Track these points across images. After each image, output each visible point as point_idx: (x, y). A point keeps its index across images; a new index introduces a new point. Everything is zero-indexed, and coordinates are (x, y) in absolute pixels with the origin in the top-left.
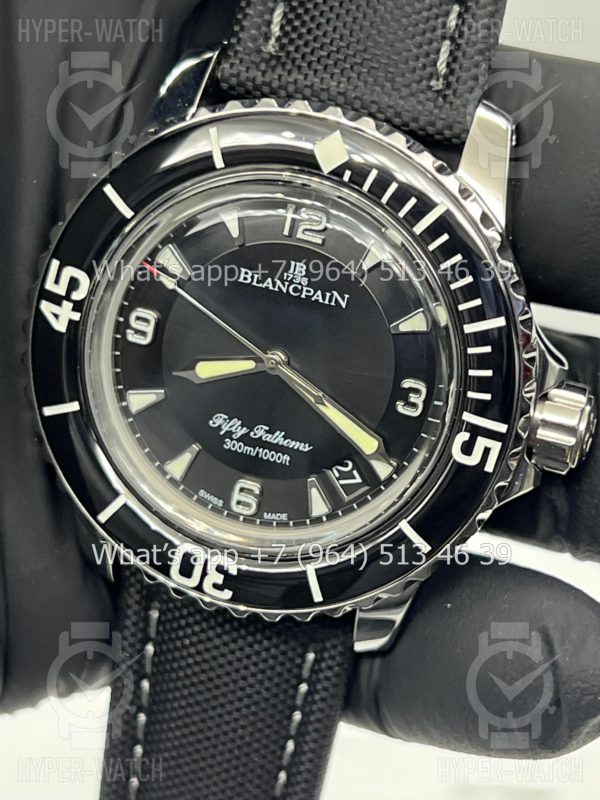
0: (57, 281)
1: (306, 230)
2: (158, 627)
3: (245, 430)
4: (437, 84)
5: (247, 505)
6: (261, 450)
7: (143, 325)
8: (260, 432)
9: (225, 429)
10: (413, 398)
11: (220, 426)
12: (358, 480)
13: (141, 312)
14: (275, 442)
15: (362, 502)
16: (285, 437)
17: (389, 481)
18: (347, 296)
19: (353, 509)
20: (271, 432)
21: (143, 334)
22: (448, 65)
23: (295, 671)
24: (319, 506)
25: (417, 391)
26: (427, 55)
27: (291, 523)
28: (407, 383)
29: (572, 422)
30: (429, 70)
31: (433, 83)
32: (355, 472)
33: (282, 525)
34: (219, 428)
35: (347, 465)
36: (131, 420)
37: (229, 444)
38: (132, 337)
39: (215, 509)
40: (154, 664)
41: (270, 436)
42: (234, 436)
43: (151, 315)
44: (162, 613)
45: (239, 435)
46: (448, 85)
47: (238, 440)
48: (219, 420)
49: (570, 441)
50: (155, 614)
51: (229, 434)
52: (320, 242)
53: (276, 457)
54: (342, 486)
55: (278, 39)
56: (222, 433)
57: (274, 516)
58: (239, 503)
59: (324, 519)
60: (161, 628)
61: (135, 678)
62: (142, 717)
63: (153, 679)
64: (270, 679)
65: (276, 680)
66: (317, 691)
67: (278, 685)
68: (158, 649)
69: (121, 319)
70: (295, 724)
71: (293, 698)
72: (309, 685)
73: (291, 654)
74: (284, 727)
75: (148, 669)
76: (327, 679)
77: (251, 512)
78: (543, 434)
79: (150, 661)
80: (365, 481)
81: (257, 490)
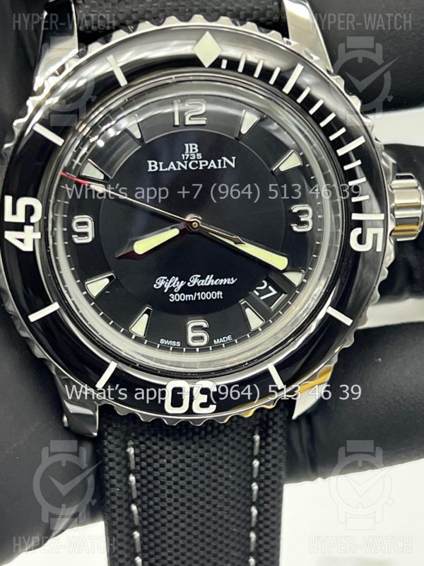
0: (14, 212)
1: (192, 117)
2: (135, 459)
3: (182, 283)
5: (201, 338)
6: (199, 294)
7: (86, 229)
8: (195, 280)
9: (167, 287)
10: (303, 218)
11: (163, 286)
12: (274, 292)
13: (78, 219)
14: (208, 284)
15: (284, 307)
16: (214, 279)
17: (302, 285)
18: (234, 158)
19: (279, 315)
20: (203, 278)
21: (86, 234)
23: (249, 453)
24: (254, 321)
25: (306, 212)
27: (236, 341)
28: (295, 209)
29: (415, 200)
32: (270, 288)
33: (228, 344)
34: (163, 288)
35: (263, 285)
36: (93, 303)
37: (173, 298)
38: (77, 240)
39: (176, 350)
40: (138, 489)
41: (203, 281)
42: (175, 291)
43: (87, 218)
44: (135, 447)
45: (179, 288)
47: (179, 292)
48: (161, 282)
49: (419, 213)
50: (131, 451)
51: (171, 290)
52: (204, 122)
53: (211, 295)
54: (264, 300)
56: (166, 291)
57: (221, 340)
58: (194, 339)
59: (260, 330)
60: (138, 459)
61: (125, 505)
62: (137, 534)
63: (139, 502)
64: (233, 465)
65: (238, 464)
66: (268, 461)
67: (239, 468)
68: (139, 477)
69: (65, 229)
70: (255, 493)
71: (251, 473)
72: (259, 460)
73: (243, 441)
74: (248, 498)
75: (135, 494)
76: (274, 449)
77: (205, 343)
78: (399, 214)
79: (134, 488)
80: (280, 291)
81: (205, 325)
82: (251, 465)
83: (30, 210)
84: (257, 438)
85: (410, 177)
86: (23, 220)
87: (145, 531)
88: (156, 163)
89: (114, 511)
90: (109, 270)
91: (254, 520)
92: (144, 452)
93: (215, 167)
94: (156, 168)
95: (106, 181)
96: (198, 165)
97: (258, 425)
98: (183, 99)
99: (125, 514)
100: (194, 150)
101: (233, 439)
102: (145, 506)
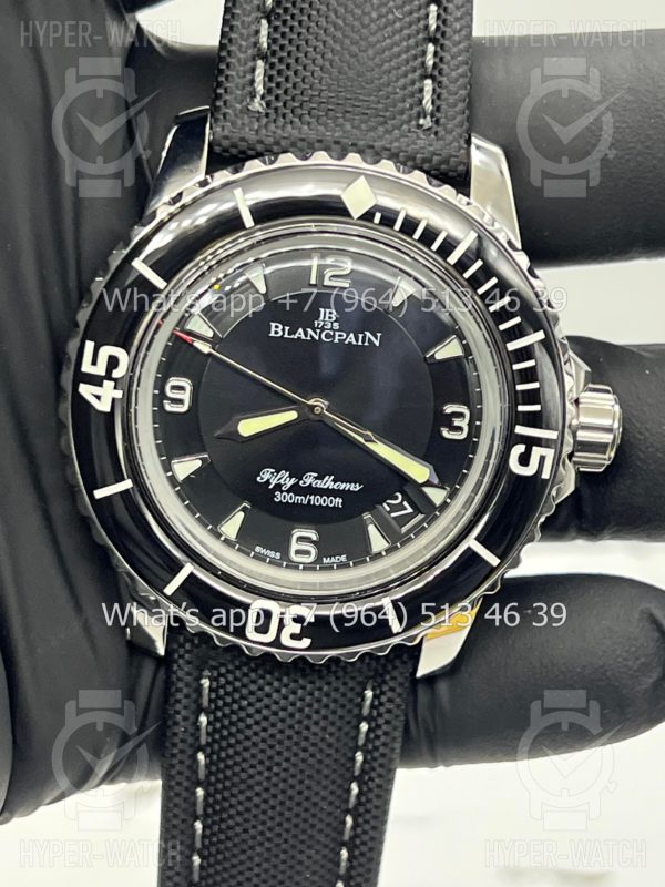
0: (94, 362)
1: (333, 276)
2: (209, 695)
3: (293, 481)
4: (426, 122)
5: (307, 553)
6: (312, 497)
7: (181, 394)
8: (309, 479)
9: (274, 482)
10: (457, 422)
11: (268, 480)
12: (410, 510)
13: (173, 381)
14: (326, 487)
15: (419, 530)
16: (335, 481)
17: (445, 505)
18: (379, 335)
19: (410, 539)
20: (320, 477)
21: (180, 401)
22: (433, 103)
24: (378, 542)
25: (461, 415)
26: (412, 95)
27: (351, 564)
28: (449, 409)
29: (607, 422)
30: (416, 109)
31: (422, 121)
32: (405, 503)
33: (342, 566)
34: (268, 482)
35: (396, 498)
36: (178, 488)
37: (279, 497)
38: (169, 407)
39: (273, 562)
40: (208, 734)
41: (320, 482)
42: (283, 488)
43: (186, 383)
44: (212, 679)
45: (289, 485)
46: (437, 122)
47: (288, 491)
48: (266, 475)
49: (607, 438)
50: (206, 683)
51: (278, 487)
52: (346, 285)
53: (328, 501)
54: (394, 518)
55: (263, 97)
56: (271, 487)
57: (333, 560)
58: (298, 552)
59: (384, 553)
60: (213, 696)
61: (190, 752)
62: (200, 792)
63: (209, 750)
64: (333, 724)
65: (339, 723)
66: (379, 727)
67: (340, 729)
68: (212, 718)
69: (157, 392)
70: (358, 765)
71: (356, 738)
72: (369, 724)
73: (350, 695)
74: (348, 770)
75: (204, 739)
76: (389, 711)
77: (311, 559)
78: (583, 436)
79: (203, 731)
80: (417, 510)
81: (314, 538)
82: (357, 728)
83: (113, 362)
84: (369, 694)
85: (608, 392)
86: (103, 373)
87: (212, 789)
88: (281, 326)
89: (173, 756)
90: (204, 451)
91: (353, 800)
92: (223, 687)
93: (354, 343)
94: (280, 334)
95: (213, 341)
96: (333, 336)
97: (371, 677)
98: (324, 253)
99: (188, 762)
100: (330, 318)
101: (336, 690)
102: (215, 757)
